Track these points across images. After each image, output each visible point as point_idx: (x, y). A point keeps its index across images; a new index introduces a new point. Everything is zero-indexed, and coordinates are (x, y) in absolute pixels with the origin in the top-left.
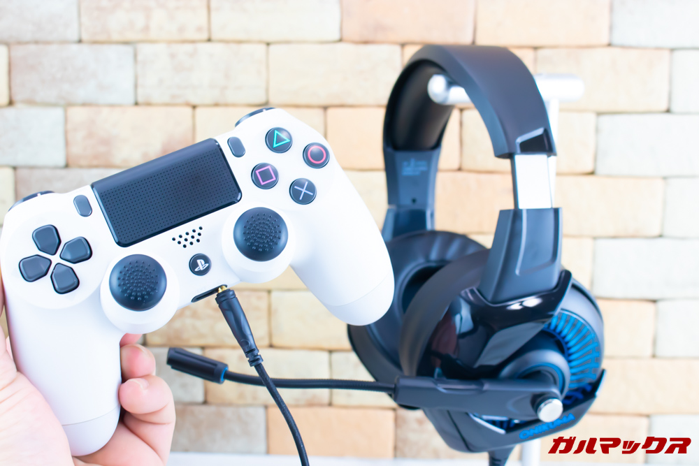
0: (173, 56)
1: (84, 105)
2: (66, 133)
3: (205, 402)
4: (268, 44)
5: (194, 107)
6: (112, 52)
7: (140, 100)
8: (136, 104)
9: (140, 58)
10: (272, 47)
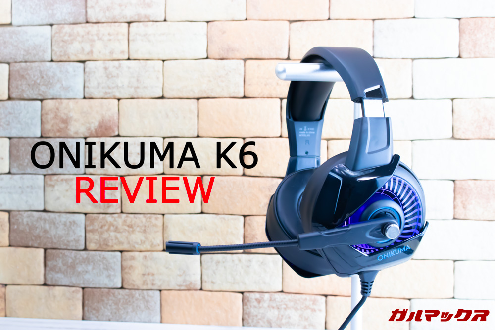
0: (106, 69)
1: (53, 99)
2: (42, 115)
3: (122, 288)
4: (164, 61)
5: (119, 100)
6: (71, 67)
7: (86, 96)
8: (84, 98)
9: (86, 70)
10: (165, 62)
